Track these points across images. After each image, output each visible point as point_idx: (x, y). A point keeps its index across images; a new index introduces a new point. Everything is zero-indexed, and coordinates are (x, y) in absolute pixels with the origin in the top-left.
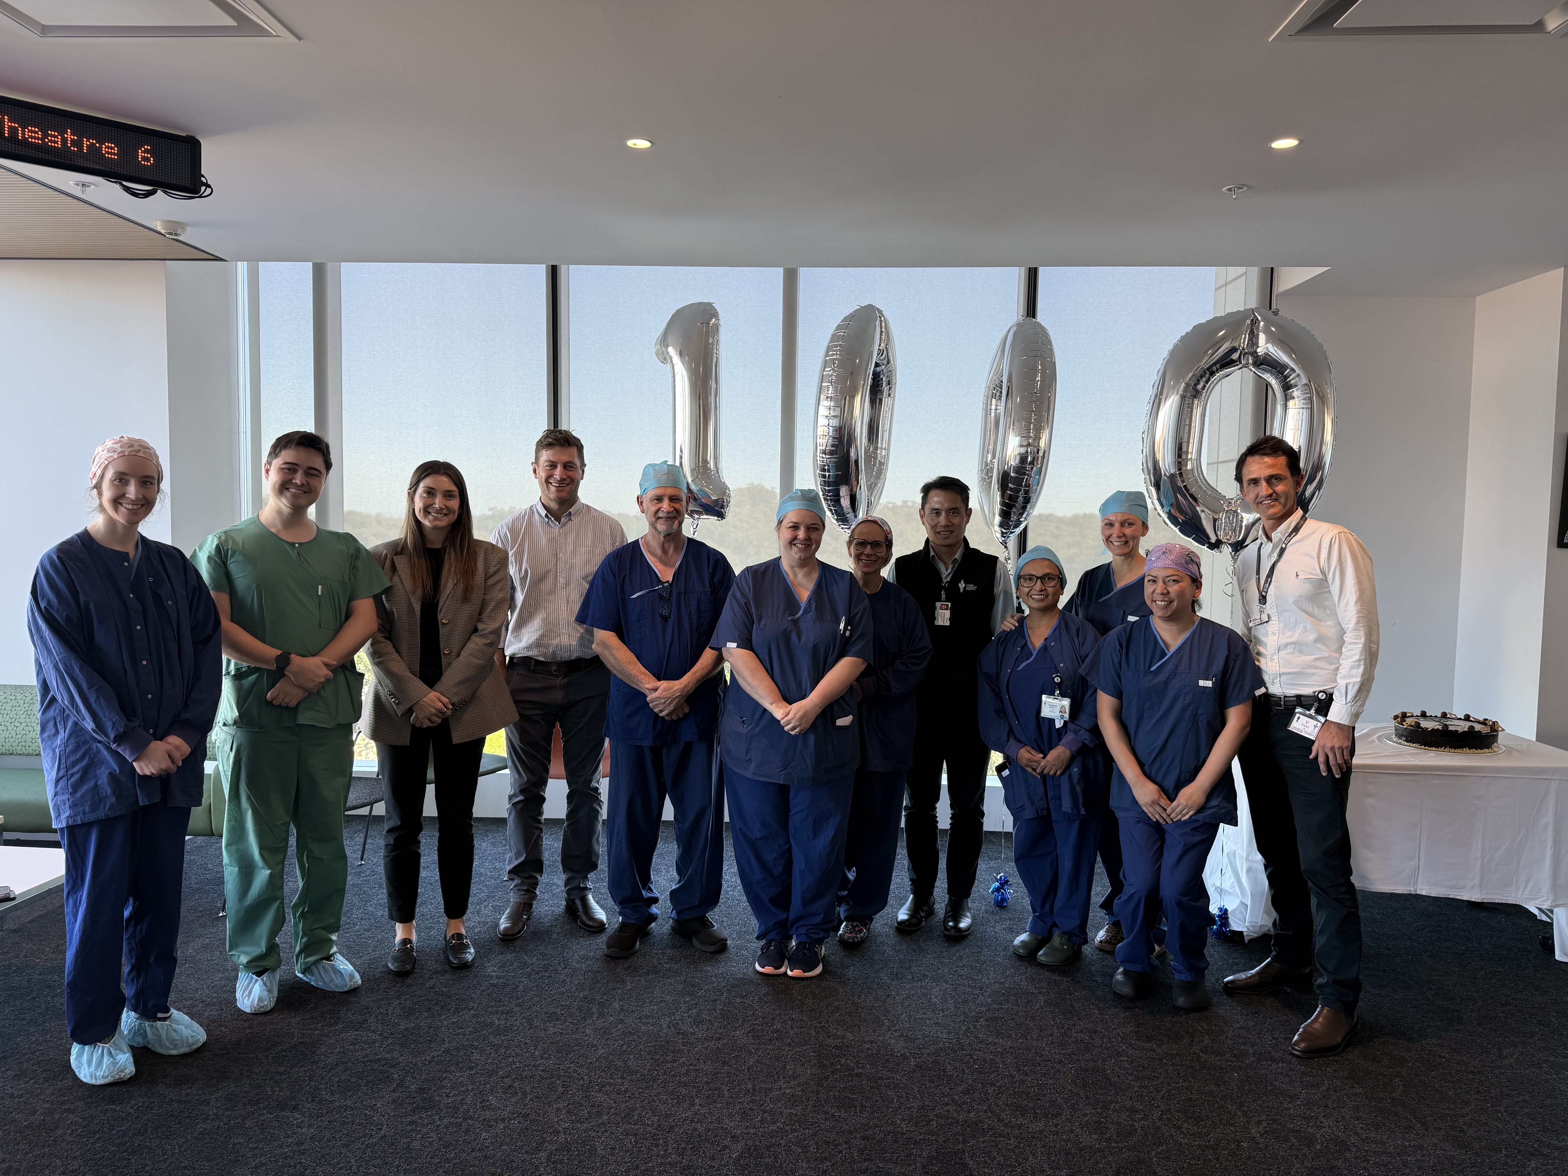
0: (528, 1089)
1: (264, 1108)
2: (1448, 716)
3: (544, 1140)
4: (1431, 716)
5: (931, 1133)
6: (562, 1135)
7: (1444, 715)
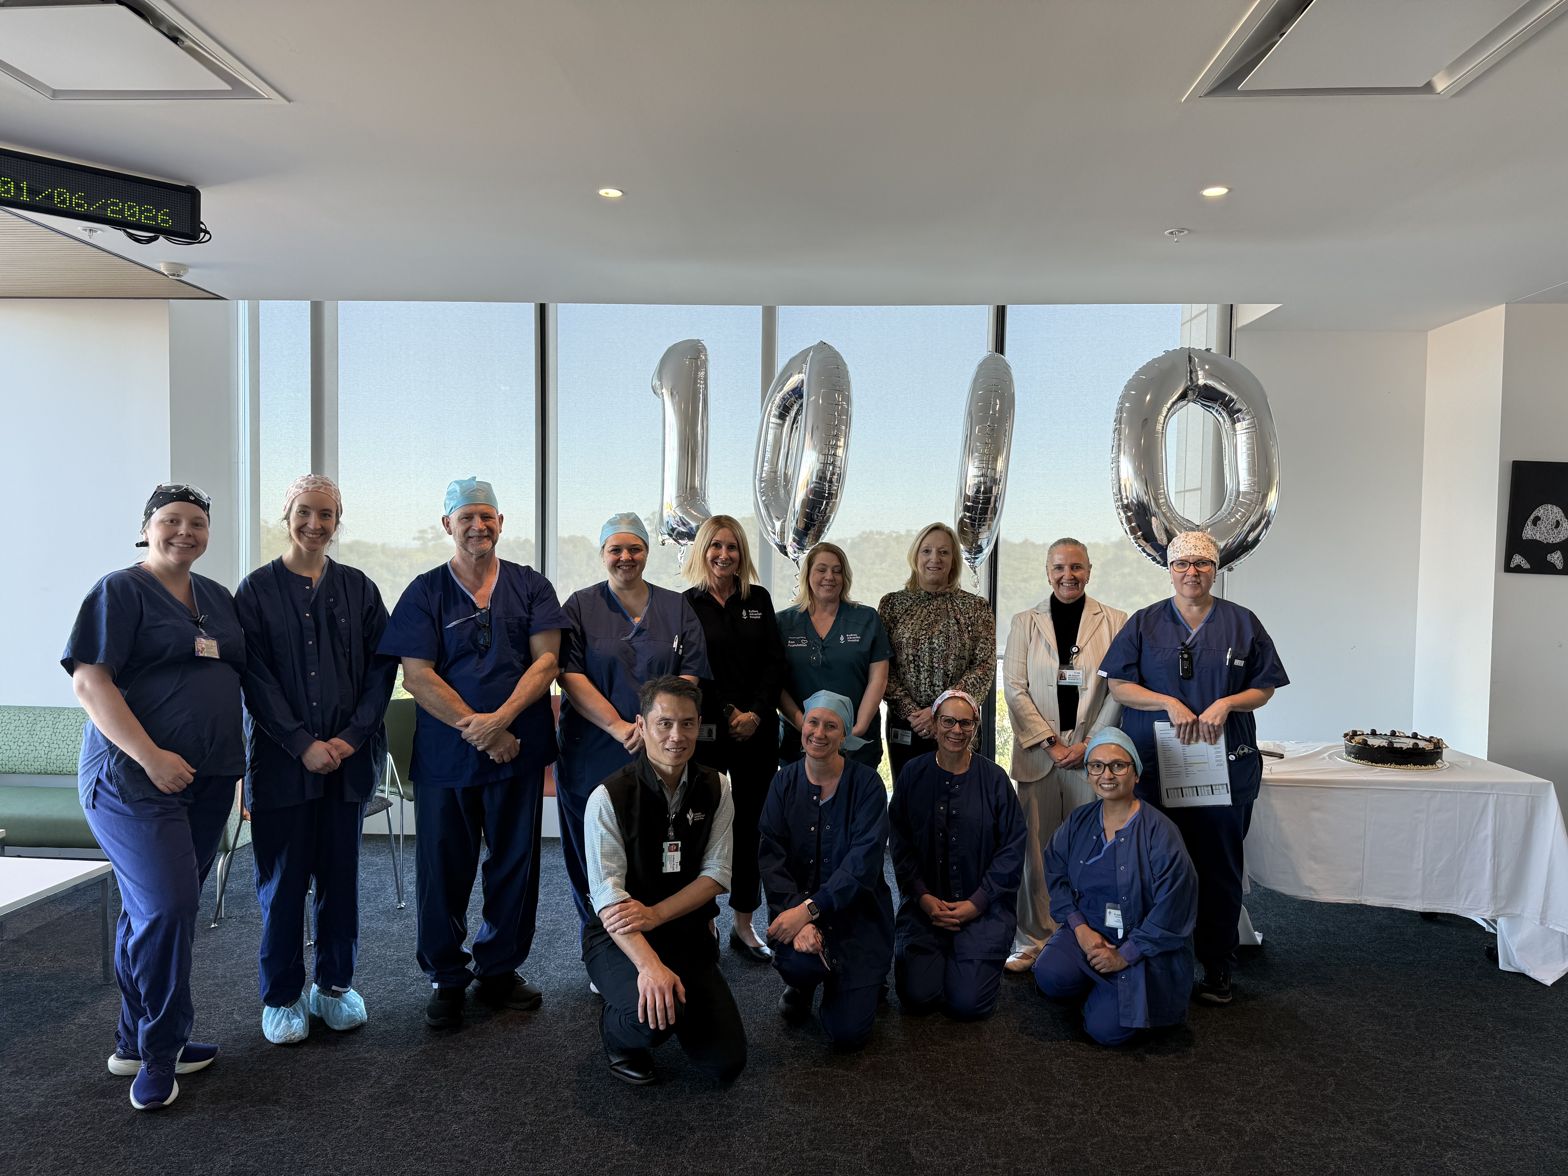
0: (499, 1085)
1: (247, 1102)
2: (1397, 734)
3: (511, 1132)
4: (1381, 734)
5: (879, 1125)
6: (528, 1127)
7: (1393, 733)
